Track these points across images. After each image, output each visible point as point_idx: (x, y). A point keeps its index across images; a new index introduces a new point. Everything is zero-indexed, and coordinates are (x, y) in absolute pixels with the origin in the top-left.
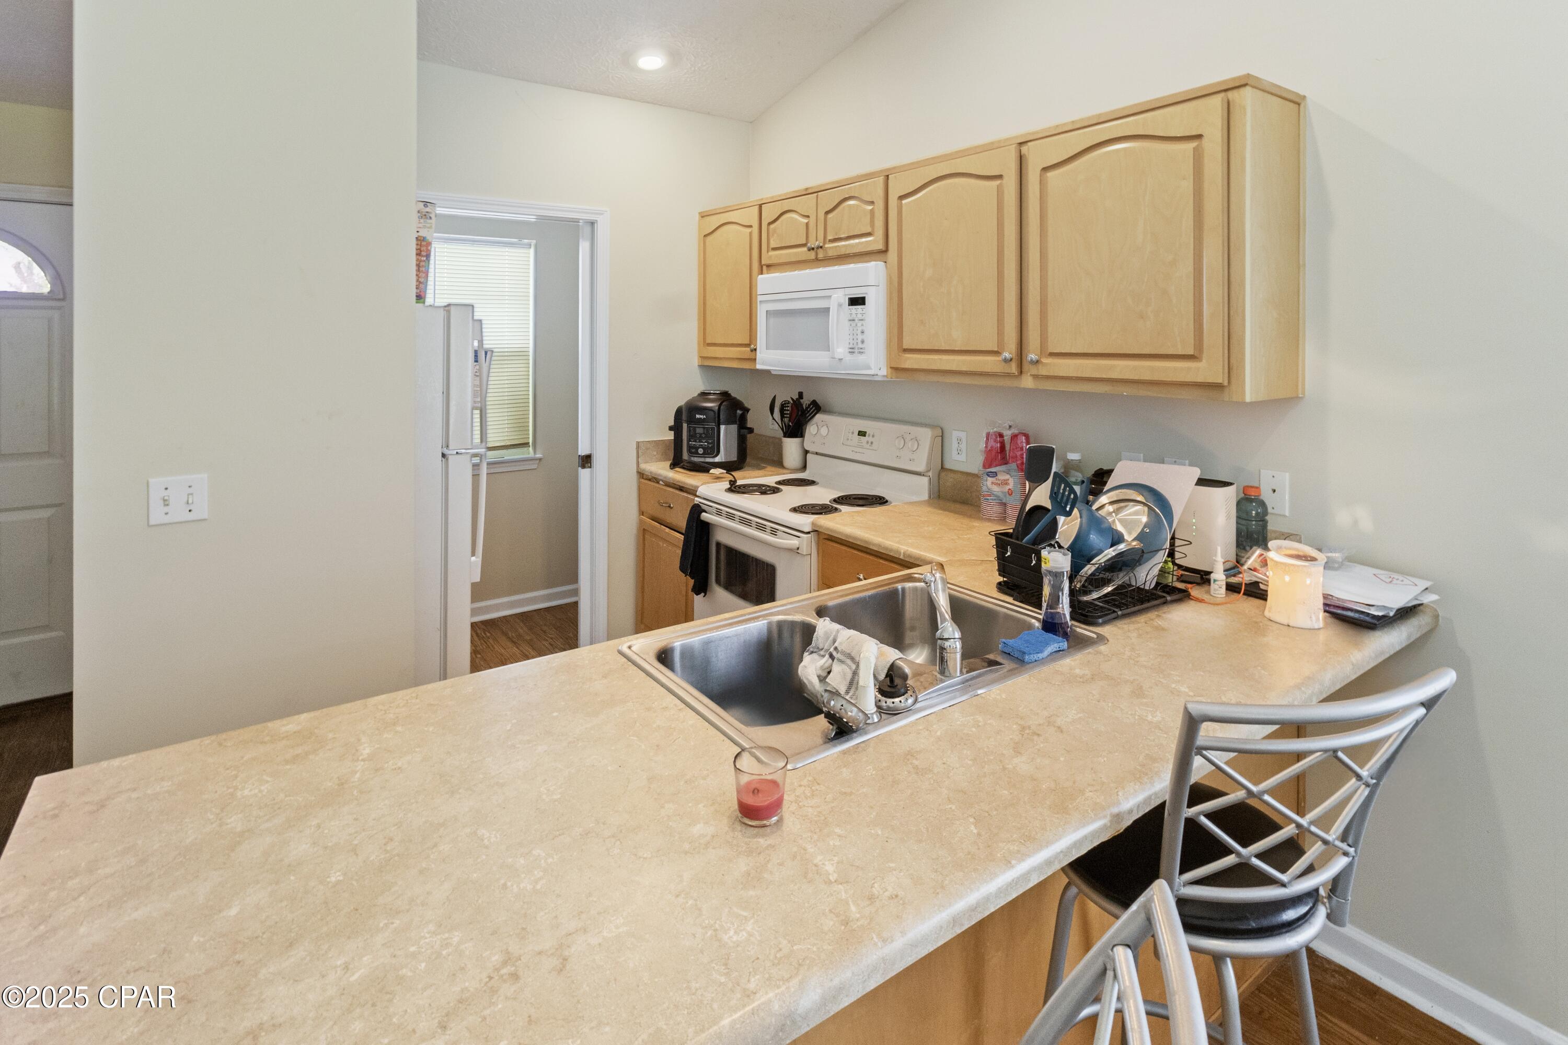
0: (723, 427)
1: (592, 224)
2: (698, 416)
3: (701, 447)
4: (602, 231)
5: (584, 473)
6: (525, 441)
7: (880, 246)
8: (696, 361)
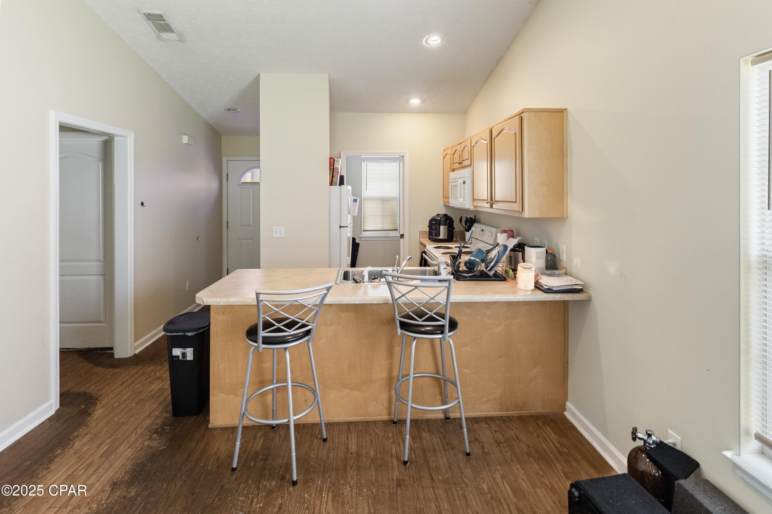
0: (441, 227)
1: (403, 156)
2: (433, 222)
3: (434, 233)
4: (406, 159)
5: (402, 240)
6: (396, 228)
7: (469, 163)
8: (442, 204)
